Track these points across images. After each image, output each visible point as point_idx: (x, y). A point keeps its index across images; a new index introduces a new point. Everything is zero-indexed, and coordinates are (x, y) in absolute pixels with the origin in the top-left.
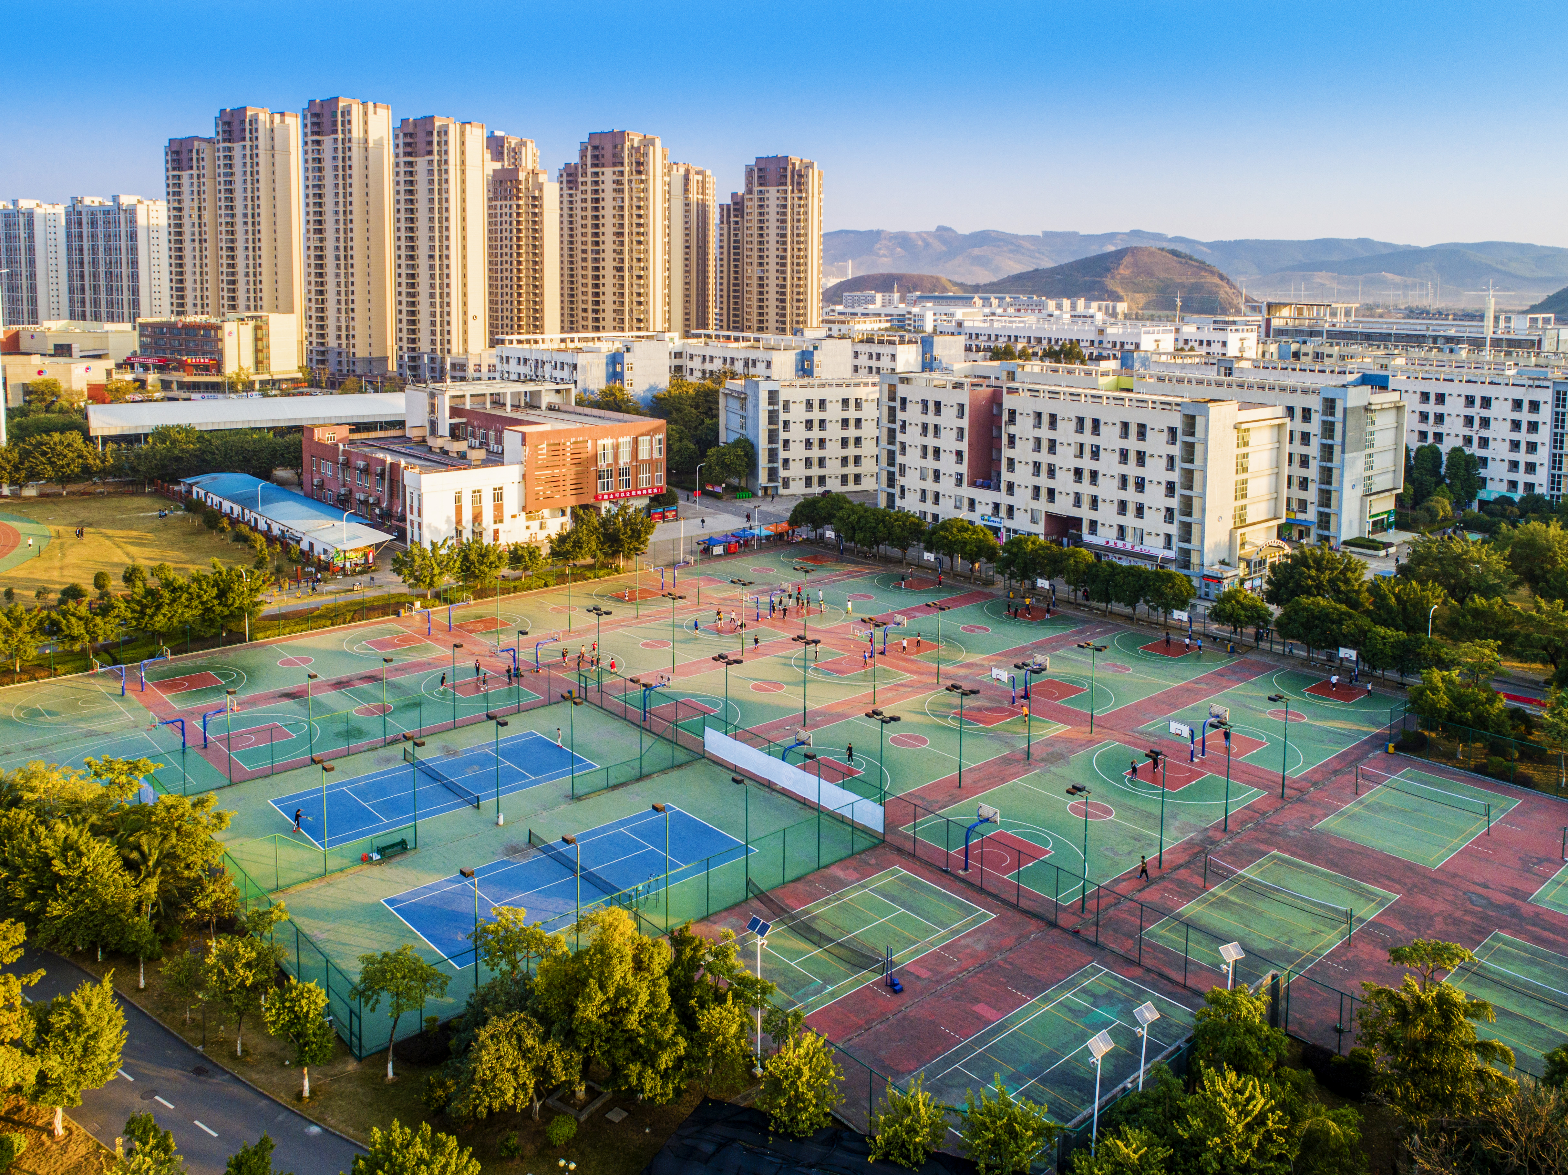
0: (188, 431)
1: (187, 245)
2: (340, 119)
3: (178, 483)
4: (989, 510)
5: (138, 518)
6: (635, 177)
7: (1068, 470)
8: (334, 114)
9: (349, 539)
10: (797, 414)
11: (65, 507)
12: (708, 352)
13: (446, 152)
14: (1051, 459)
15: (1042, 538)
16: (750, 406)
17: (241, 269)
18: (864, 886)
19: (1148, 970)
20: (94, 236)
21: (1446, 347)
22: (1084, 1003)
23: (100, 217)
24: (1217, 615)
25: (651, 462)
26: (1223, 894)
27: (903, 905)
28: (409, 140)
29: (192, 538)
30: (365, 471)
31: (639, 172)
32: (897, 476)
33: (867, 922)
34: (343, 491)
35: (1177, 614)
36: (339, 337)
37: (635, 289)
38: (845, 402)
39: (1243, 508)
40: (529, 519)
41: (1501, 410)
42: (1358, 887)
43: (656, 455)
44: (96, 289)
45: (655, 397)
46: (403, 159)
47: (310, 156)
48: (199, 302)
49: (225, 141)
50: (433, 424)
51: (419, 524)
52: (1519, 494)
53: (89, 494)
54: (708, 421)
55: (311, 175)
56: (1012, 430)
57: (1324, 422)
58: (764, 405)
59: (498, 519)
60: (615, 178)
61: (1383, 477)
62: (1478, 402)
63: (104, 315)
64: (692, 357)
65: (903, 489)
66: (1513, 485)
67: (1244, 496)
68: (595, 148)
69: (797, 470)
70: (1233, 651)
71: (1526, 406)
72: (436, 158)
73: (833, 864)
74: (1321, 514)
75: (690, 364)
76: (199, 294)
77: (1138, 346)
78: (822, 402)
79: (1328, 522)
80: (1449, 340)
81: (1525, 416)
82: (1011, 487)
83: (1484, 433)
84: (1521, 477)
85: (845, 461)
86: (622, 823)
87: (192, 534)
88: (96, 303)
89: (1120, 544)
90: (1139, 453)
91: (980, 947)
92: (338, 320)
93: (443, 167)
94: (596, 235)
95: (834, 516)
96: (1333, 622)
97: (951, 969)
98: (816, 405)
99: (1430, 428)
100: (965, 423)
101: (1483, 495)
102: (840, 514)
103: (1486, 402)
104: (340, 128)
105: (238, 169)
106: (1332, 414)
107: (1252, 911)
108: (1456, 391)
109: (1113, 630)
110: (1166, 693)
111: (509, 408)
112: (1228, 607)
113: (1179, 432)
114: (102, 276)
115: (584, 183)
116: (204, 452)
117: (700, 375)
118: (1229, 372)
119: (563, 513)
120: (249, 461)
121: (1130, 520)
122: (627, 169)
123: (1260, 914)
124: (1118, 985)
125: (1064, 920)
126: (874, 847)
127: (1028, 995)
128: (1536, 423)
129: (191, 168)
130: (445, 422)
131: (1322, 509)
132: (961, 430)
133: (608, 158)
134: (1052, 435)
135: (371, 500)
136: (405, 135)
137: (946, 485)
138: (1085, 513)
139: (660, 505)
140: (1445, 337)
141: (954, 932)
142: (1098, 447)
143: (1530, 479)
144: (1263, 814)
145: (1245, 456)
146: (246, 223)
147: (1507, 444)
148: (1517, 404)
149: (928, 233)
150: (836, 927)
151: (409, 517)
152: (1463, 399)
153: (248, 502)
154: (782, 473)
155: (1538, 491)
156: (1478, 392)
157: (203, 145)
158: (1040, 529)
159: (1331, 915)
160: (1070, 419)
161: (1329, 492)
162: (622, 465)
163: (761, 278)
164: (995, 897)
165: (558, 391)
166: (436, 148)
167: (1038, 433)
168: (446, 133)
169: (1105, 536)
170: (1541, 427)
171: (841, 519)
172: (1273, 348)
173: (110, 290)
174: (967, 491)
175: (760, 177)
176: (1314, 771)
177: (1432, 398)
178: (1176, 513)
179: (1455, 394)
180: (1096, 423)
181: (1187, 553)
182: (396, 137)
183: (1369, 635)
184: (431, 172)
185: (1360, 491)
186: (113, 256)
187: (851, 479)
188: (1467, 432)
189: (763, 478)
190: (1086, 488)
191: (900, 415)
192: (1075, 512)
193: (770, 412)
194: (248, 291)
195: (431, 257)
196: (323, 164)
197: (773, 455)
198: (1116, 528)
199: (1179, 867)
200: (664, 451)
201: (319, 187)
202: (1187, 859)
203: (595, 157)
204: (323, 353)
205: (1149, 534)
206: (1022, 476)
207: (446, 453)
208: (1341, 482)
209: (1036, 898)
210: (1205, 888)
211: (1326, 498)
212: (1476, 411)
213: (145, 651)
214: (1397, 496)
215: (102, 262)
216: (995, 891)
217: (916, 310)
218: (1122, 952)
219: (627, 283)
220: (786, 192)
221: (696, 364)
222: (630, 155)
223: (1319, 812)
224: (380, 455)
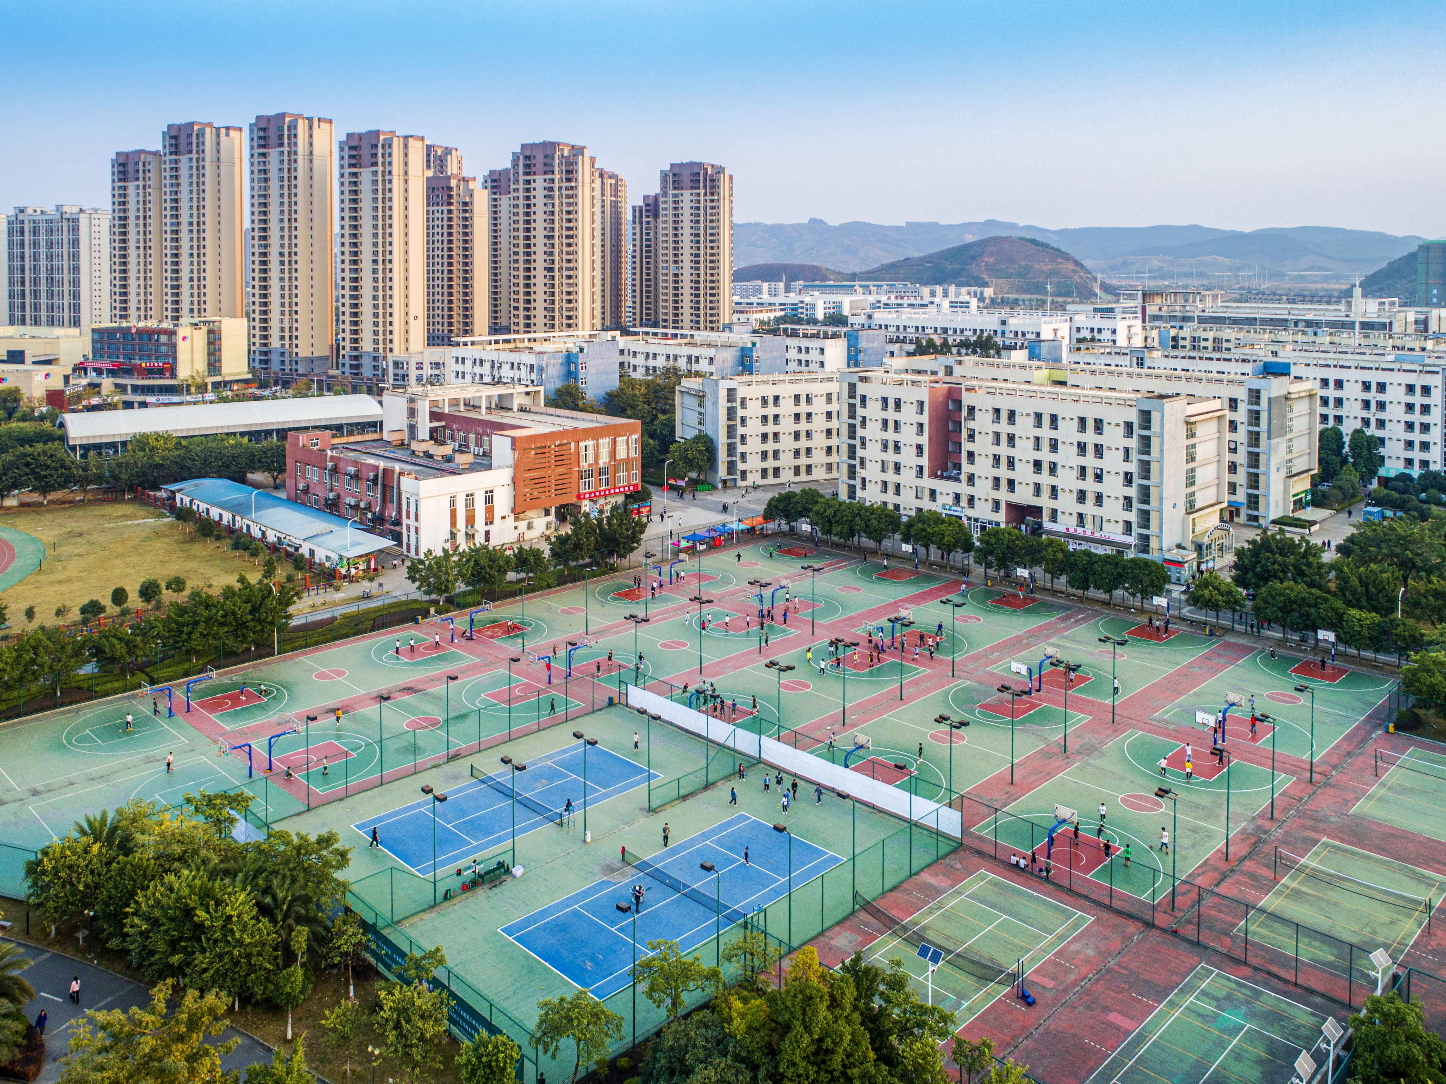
0: (166, 437)
1: (132, 252)
2: (286, 133)
3: (160, 489)
4: (950, 500)
5: (127, 526)
6: (565, 184)
7: (1028, 462)
8: (281, 129)
9: (353, 545)
10: (754, 409)
11: (49, 516)
12: (652, 350)
13: (390, 164)
14: (1011, 452)
15: (1003, 526)
16: (708, 402)
17: (185, 274)
18: (959, 893)
19: (1256, 969)
20: (35, 244)
21: (1310, 330)
22: (1209, 1007)
23: (43, 226)
24: (1195, 600)
25: (628, 461)
26: (1294, 885)
27: (1002, 910)
28: (354, 153)
29: (187, 547)
30: (356, 477)
31: (569, 180)
32: (858, 469)
33: (975, 932)
34: (331, 496)
35: (1158, 601)
36: (282, 338)
37: (565, 289)
38: (797, 398)
39: (1193, 494)
40: (517, 519)
41: (1395, 395)
42: (1414, 872)
43: (632, 454)
44: (36, 294)
45: (607, 394)
46: (347, 170)
47: (256, 168)
48: (142, 306)
49: (171, 153)
50: (412, 429)
51: (417, 530)
52: (1416, 472)
53: (70, 502)
54: (662, 417)
55: (256, 185)
56: (971, 425)
57: (1250, 411)
58: (723, 403)
59: (489, 521)
60: (546, 185)
61: (1300, 460)
62: (1374, 387)
63: (44, 319)
64: (635, 354)
65: (864, 481)
66: (1409, 462)
67: (1193, 484)
68: (527, 158)
69: (754, 463)
70: (1211, 634)
71: (1418, 390)
72: (380, 169)
73: (922, 870)
74: (1249, 496)
75: (633, 361)
76: (142, 298)
77: (1038, 334)
78: (776, 399)
79: (1257, 503)
80: (1309, 323)
81: (1418, 399)
82: (971, 479)
83: (1381, 415)
84: (1417, 455)
85: (797, 453)
86: (705, 836)
87: (185, 542)
88: (36, 307)
89: (1080, 531)
90: (1096, 445)
91: (1090, 952)
92: (282, 321)
93: (387, 177)
94: (528, 238)
95: (810, 510)
96: (1310, 606)
97: (1072, 977)
98: (771, 401)
99: (1331, 411)
100: (925, 419)
101: (1382, 472)
102: (816, 508)
103: (1382, 387)
104: (286, 141)
105: (184, 180)
106: (1258, 403)
107: (1328, 902)
108: (1353, 378)
109: (1095, 616)
110: (1165, 678)
111: (484, 410)
112: (1206, 592)
113: (1136, 427)
114: (43, 281)
115: (516, 190)
116: (184, 459)
117: (643, 370)
118: (1141, 363)
119: (547, 513)
120: (228, 466)
121: (1089, 508)
122: (557, 177)
123: (1336, 904)
124: (1234, 986)
125: (1161, 919)
126: (954, 851)
127: (1154, 1001)
128: (1428, 406)
129: (137, 179)
130: (424, 425)
131: (1250, 491)
132: (921, 425)
133: (539, 166)
134: (1011, 429)
135: (362, 505)
136: (351, 148)
137: (907, 477)
138: (1045, 502)
139: (635, 501)
140: (1306, 321)
141: (1061, 938)
142: (1056, 440)
143: (1425, 456)
144: (1300, 800)
145: (1194, 446)
146: (191, 231)
147: (1402, 426)
148: (1410, 389)
149: (802, 225)
150: (948, 938)
151: (405, 521)
152: (1360, 384)
153: (239, 508)
154: (740, 466)
155: (1433, 467)
156: (1374, 377)
157: (150, 158)
158: (1001, 517)
159: (1400, 902)
160: (1028, 415)
161: (1257, 475)
162: (601, 465)
163: (676, 275)
164: (1086, 897)
165: (528, 394)
166: (380, 160)
167: (997, 428)
168: (390, 146)
169: (1066, 524)
170: (1433, 409)
171: (817, 513)
172: (1154, 334)
173: (51, 295)
174: (928, 483)
175: (674, 182)
176: (1330, 754)
177: (1332, 384)
178: (1135, 502)
179: (1352, 380)
180: (1054, 418)
181: (1146, 538)
182: (342, 149)
183: (1345, 617)
184: (375, 182)
185: (1283, 473)
186: (55, 263)
187: (803, 469)
188: (1365, 414)
189: (722, 472)
190: (1045, 479)
191: (860, 412)
192: (1035, 502)
193: (729, 409)
194: (192, 295)
195: (375, 262)
196: (269, 175)
197: (731, 449)
198: (1075, 516)
199: (1244, 858)
200: (639, 450)
201: (265, 196)
202: (1248, 850)
203: (527, 166)
204: (266, 353)
205: (1108, 521)
206: (982, 467)
207: (431, 456)
208: (1268, 466)
209: (1123, 897)
210: (1276, 881)
211: (1254, 481)
212: (1373, 396)
213: (180, 669)
214: (1312, 476)
215: (43, 269)
216: (1085, 892)
217: (808, 299)
218: (1225, 951)
219: (557, 282)
220: (699, 195)
221: (640, 360)
222: (560, 164)
223: (1350, 796)
224: (371, 461)
